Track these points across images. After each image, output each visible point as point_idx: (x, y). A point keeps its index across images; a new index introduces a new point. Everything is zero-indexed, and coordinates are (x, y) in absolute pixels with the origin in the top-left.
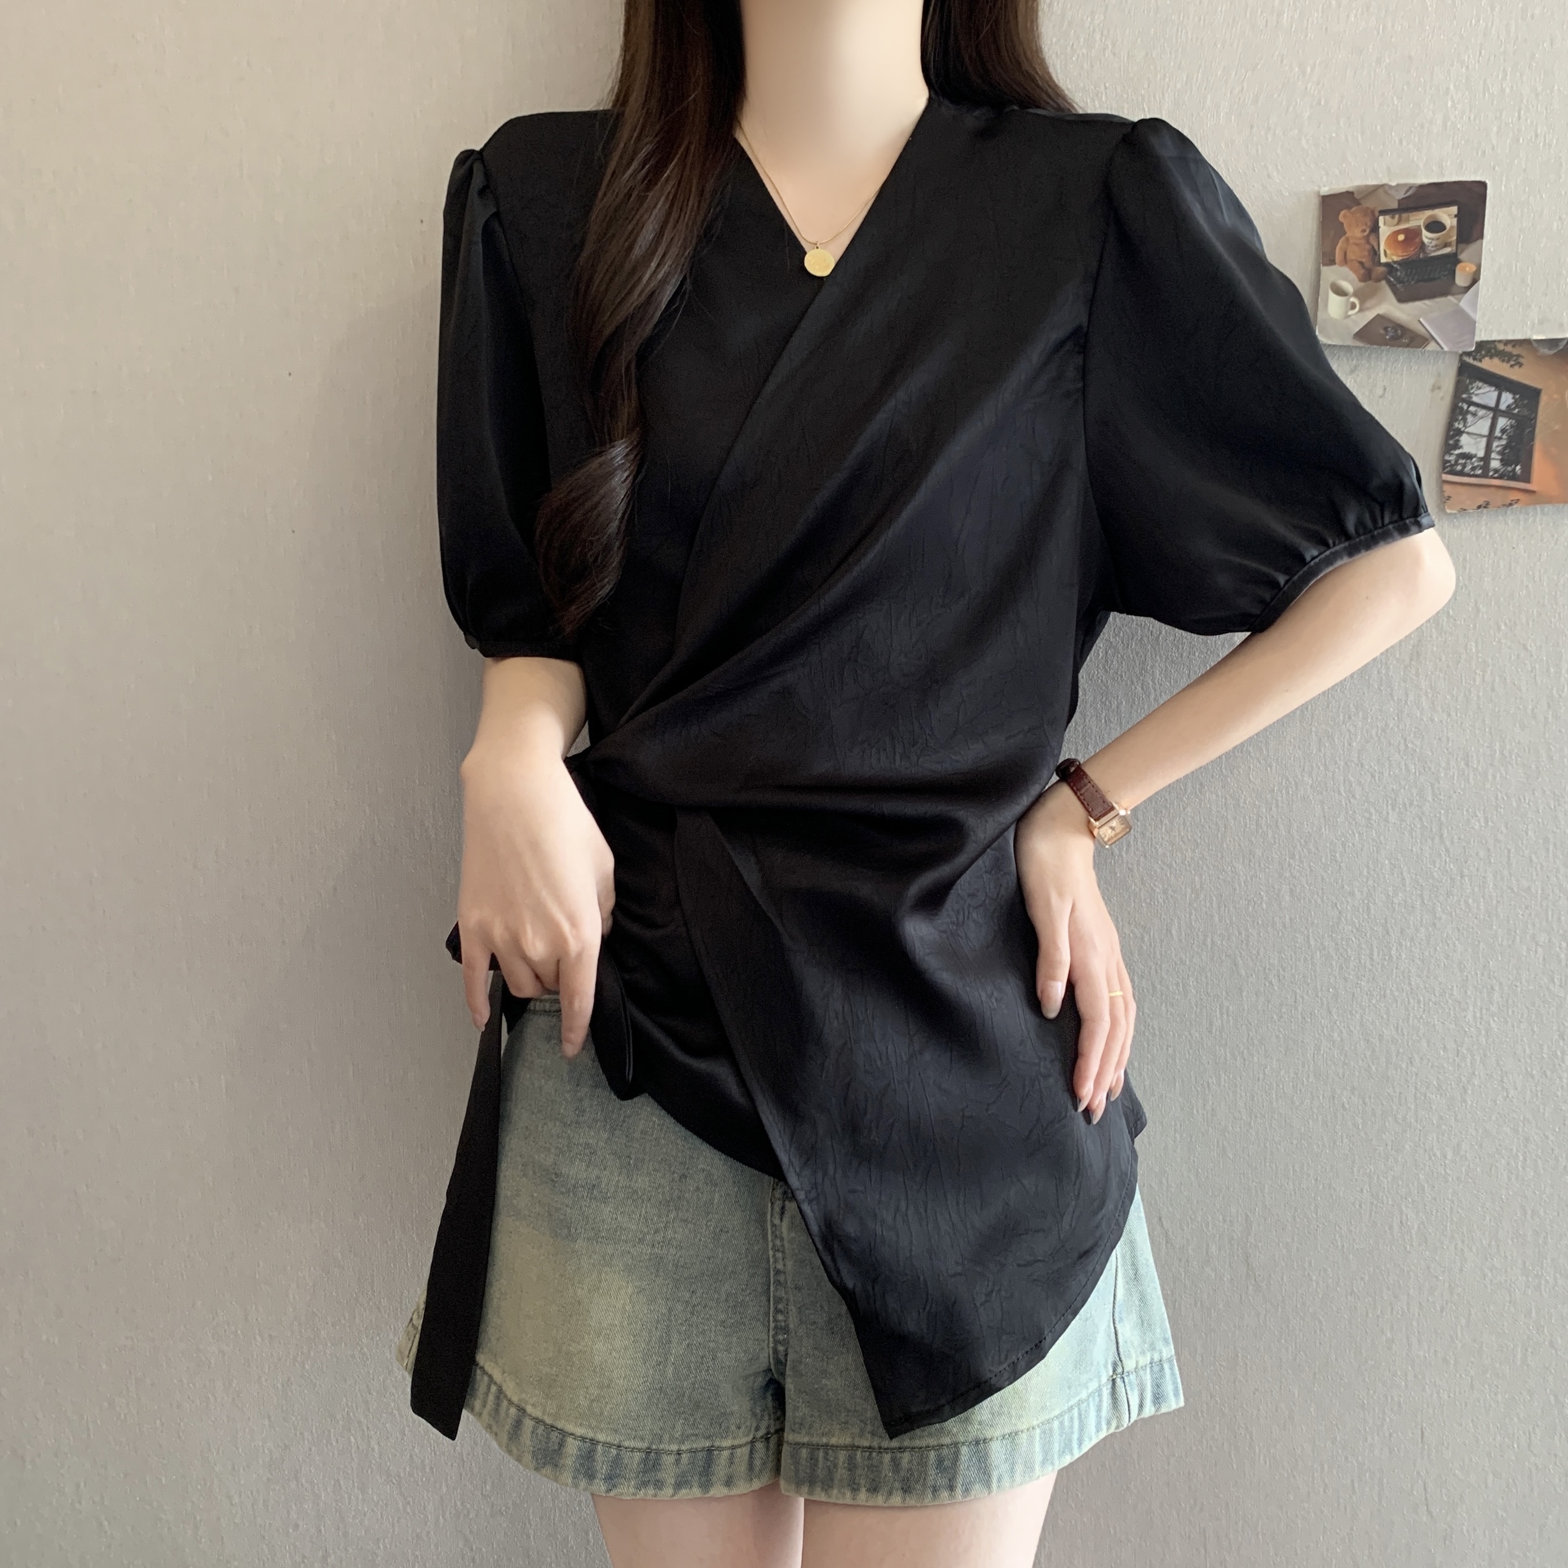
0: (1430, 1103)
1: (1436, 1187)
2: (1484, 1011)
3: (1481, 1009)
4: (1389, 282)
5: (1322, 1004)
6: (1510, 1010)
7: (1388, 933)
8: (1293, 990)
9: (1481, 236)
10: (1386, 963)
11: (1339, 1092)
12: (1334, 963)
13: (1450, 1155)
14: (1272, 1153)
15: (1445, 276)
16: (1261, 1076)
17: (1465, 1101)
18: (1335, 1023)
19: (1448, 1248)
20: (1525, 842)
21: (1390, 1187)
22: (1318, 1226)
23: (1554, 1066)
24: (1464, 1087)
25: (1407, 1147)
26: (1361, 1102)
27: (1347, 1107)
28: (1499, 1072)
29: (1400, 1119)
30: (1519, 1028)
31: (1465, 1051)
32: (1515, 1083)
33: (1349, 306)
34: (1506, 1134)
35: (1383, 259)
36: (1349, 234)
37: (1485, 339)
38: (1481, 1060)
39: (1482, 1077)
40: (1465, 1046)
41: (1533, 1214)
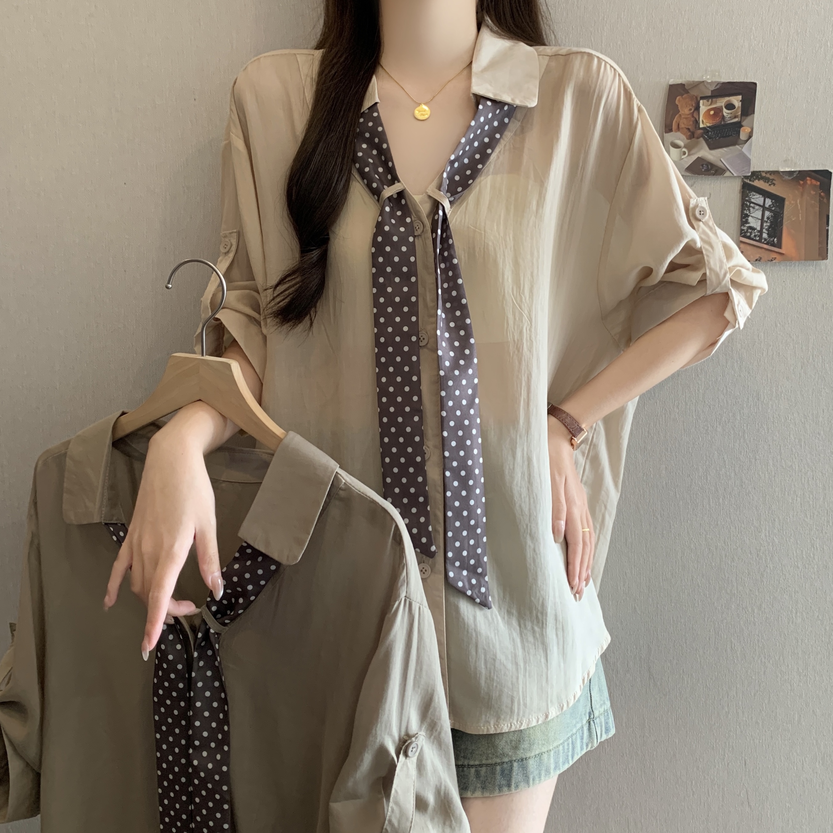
0: (744, 583)
1: (750, 628)
2: (770, 532)
4: (705, 139)
6: (784, 532)
7: (717, 491)
8: (668, 522)
9: (753, 112)
10: (717, 507)
11: (695, 577)
12: (689, 507)
13: (756, 611)
15: (734, 134)
17: (763, 581)
18: (692, 539)
20: (788, 441)
21: (725, 627)
22: (687, 650)
23: (809, 561)
25: (733, 606)
27: (700, 585)
28: (780, 565)
29: (729, 592)
30: (790, 541)
31: (761, 554)
32: (789, 571)
33: (682, 154)
34: (785, 599)
35: (701, 126)
36: (681, 112)
37: (755, 170)
38: (770, 559)
39: (771, 568)
40: (761, 551)
41: (802, 642)
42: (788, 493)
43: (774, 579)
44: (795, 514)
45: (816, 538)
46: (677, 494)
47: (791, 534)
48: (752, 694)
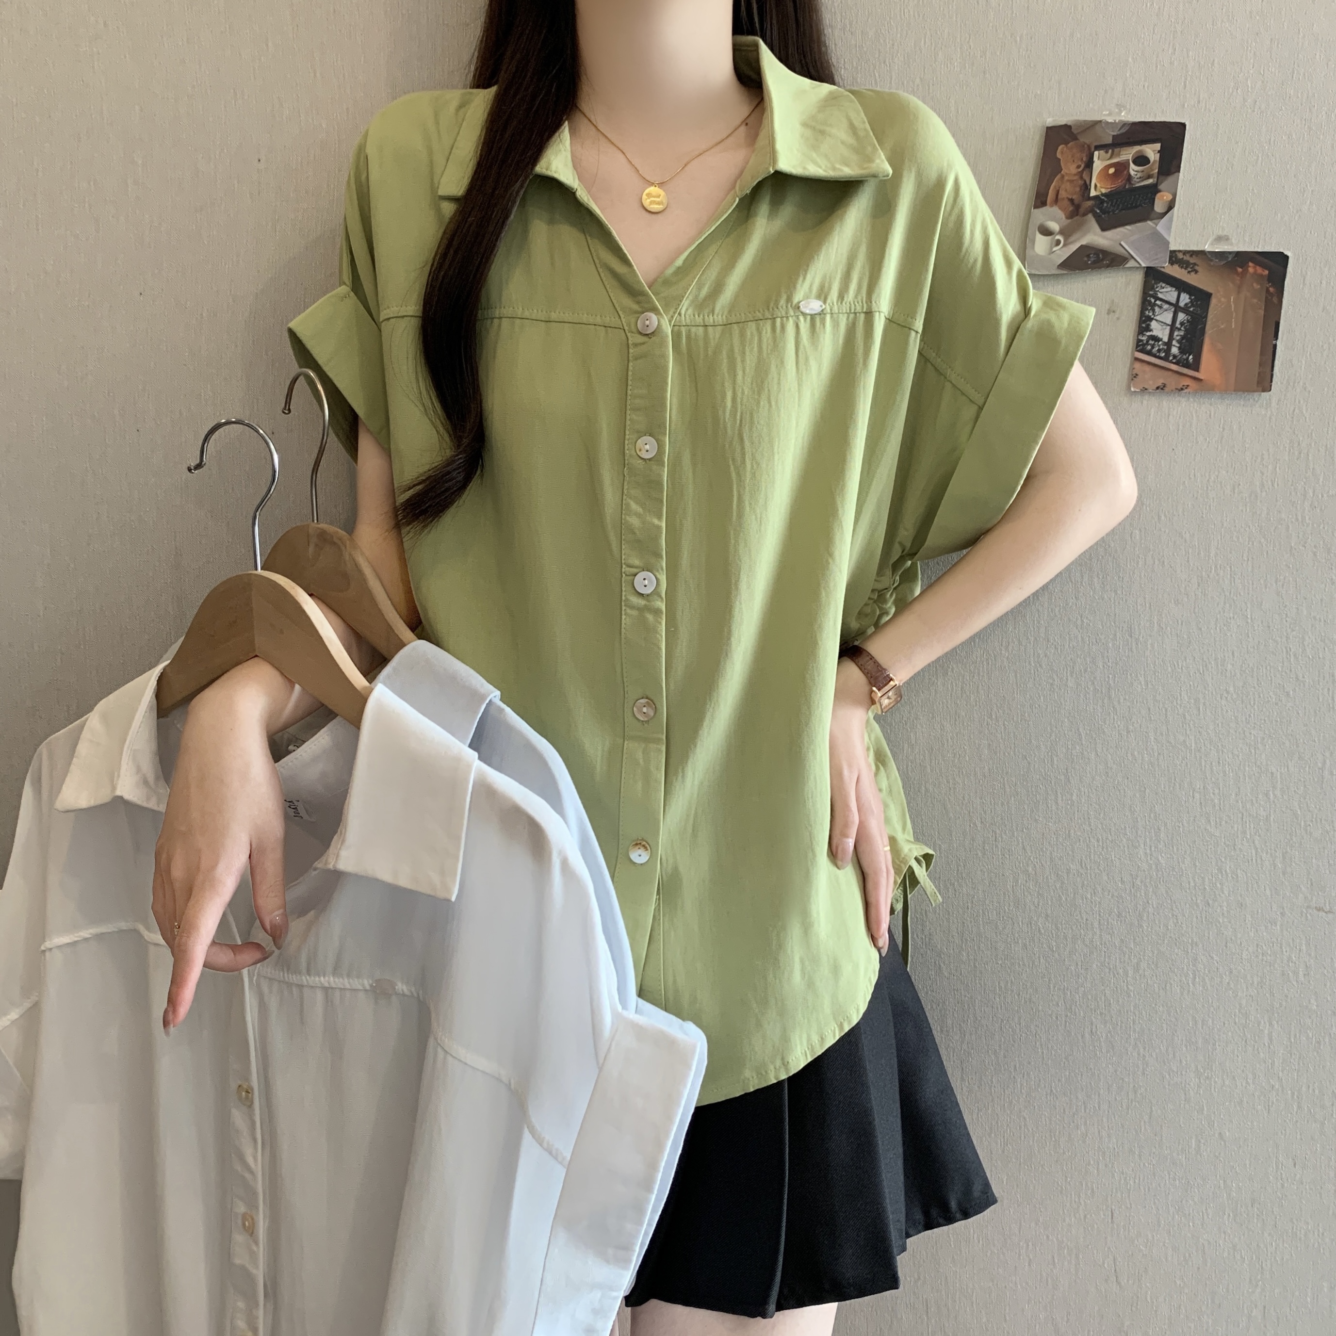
1: (1120, 1001)
2: (1153, 849)
4: (1095, 215)
6: (1175, 848)
9: (1178, 169)
13: (1131, 973)
14: (981, 973)
15: (1145, 204)
16: (969, 904)
17: (1141, 926)
22: (1021, 1036)
23: (1215, 895)
26: (1054, 927)
27: (1043, 932)
28: (1169, 902)
29: (1088, 943)
30: (1183, 863)
31: (1139, 883)
32: (1183, 910)
33: (1054, 244)
34: (1177, 955)
38: (1153, 891)
39: (1155, 906)
40: (1139, 879)
41: (1203, 1025)
42: (1180, 785)
43: (1160, 923)
44: (1192, 819)
47: (1186, 852)
48: (1124, 1107)
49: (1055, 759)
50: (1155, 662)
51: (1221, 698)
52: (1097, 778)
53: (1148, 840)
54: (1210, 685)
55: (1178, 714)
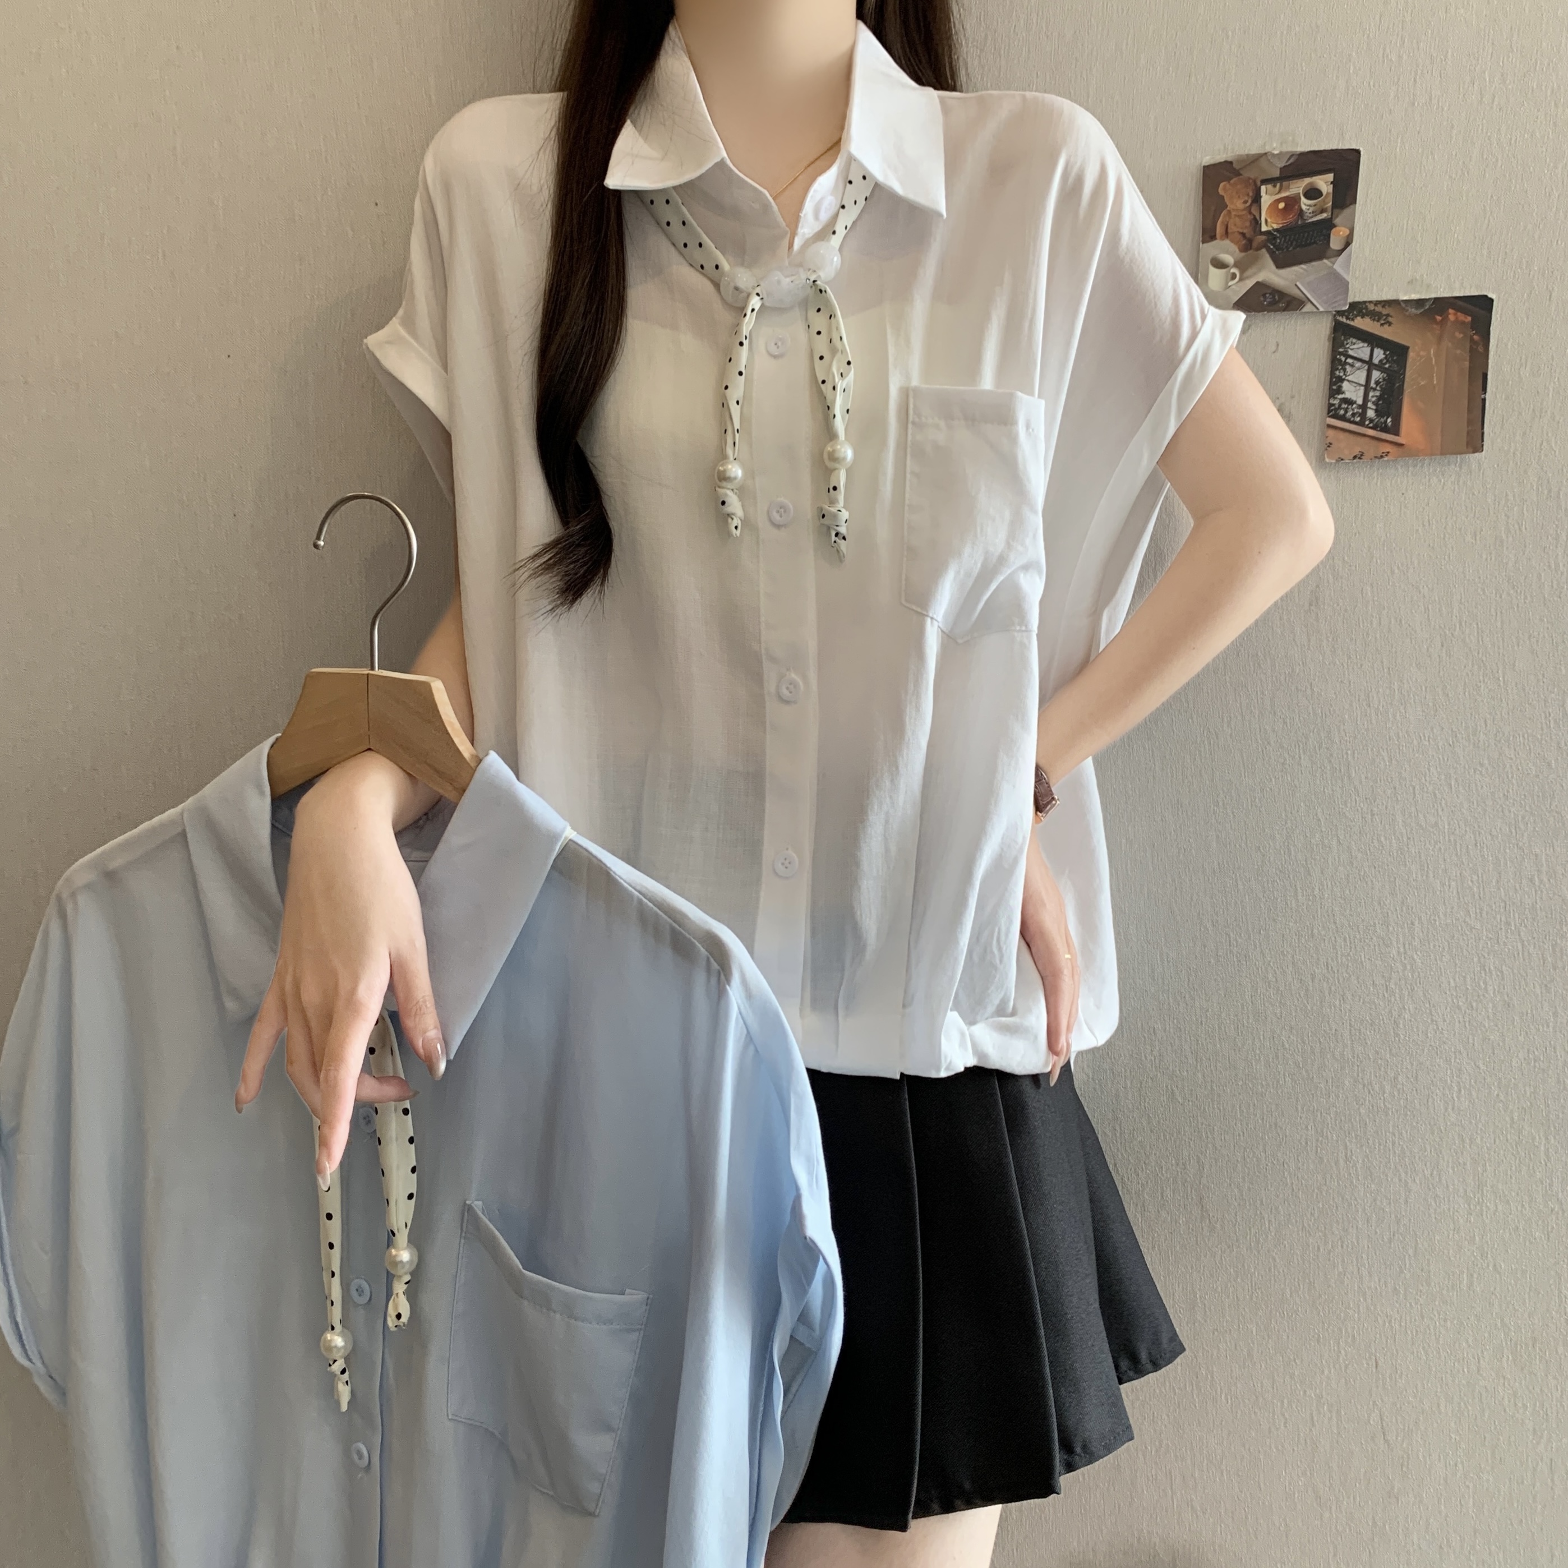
0: (1365, 1039)
1: (1378, 1121)
2: (1407, 946)
3: (1404, 945)
4: (1269, 250)
5: (1255, 946)
6: (1431, 944)
7: (1309, 874)
8: (1227, 934)
9: (1354, 201)
10: (1310, 903)
11: (1278, 1032)
12: (1262, 905)
13: (1388, 1088)
14: (1219, 1096)
15: (1320, 241)
16: (1204, 1020)
17: (1397, 1035)
18: (1269, 964)
19: (1392, 1179)
20: (1428, 779)
23: (1479, 996)
24: (1395, 1022)
25: (1347, 1083)
27: (1287, 1046)
28: (1427, 1005)
29: (1338, 1056)
30: (1441, 960)
31: (1393, 987)
32: (1443, 1014)
33: (1230, 277)
34: (1439, 1065)
35: (1264, 228)
36: (1230, 207)
37: (1357, 299)
38: (1409, 995)
39: (1412, 1011)
40: (1392, 981)
41: (1471, 1143)
42: (1434, 872)
43: (1418, 1031)
45: (1489, 954)
46: (1240, 883)
47: (1444, 948)
48: (1386, 1240)
49: (1292, 849)
50: (1398, 734)
51: (1475, 772)
52: (1341, 868)
53: (1401, 936)
54: (1462, 758)
55: (1427, 792)
